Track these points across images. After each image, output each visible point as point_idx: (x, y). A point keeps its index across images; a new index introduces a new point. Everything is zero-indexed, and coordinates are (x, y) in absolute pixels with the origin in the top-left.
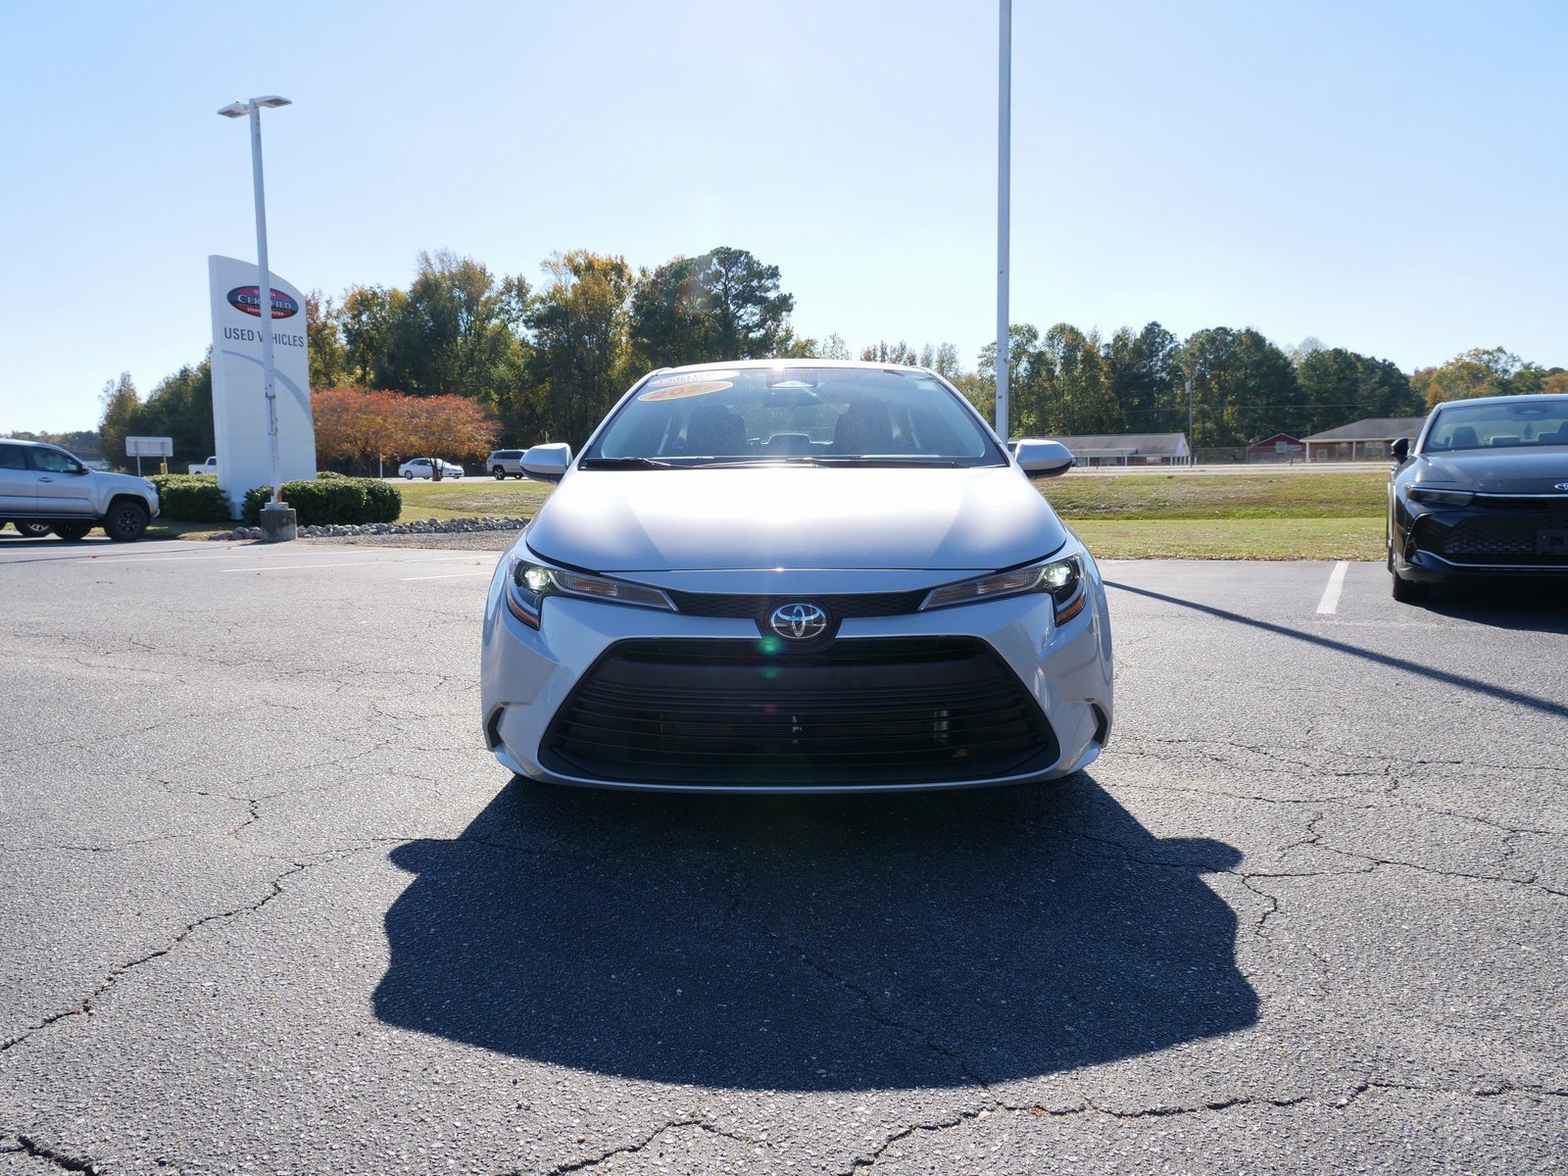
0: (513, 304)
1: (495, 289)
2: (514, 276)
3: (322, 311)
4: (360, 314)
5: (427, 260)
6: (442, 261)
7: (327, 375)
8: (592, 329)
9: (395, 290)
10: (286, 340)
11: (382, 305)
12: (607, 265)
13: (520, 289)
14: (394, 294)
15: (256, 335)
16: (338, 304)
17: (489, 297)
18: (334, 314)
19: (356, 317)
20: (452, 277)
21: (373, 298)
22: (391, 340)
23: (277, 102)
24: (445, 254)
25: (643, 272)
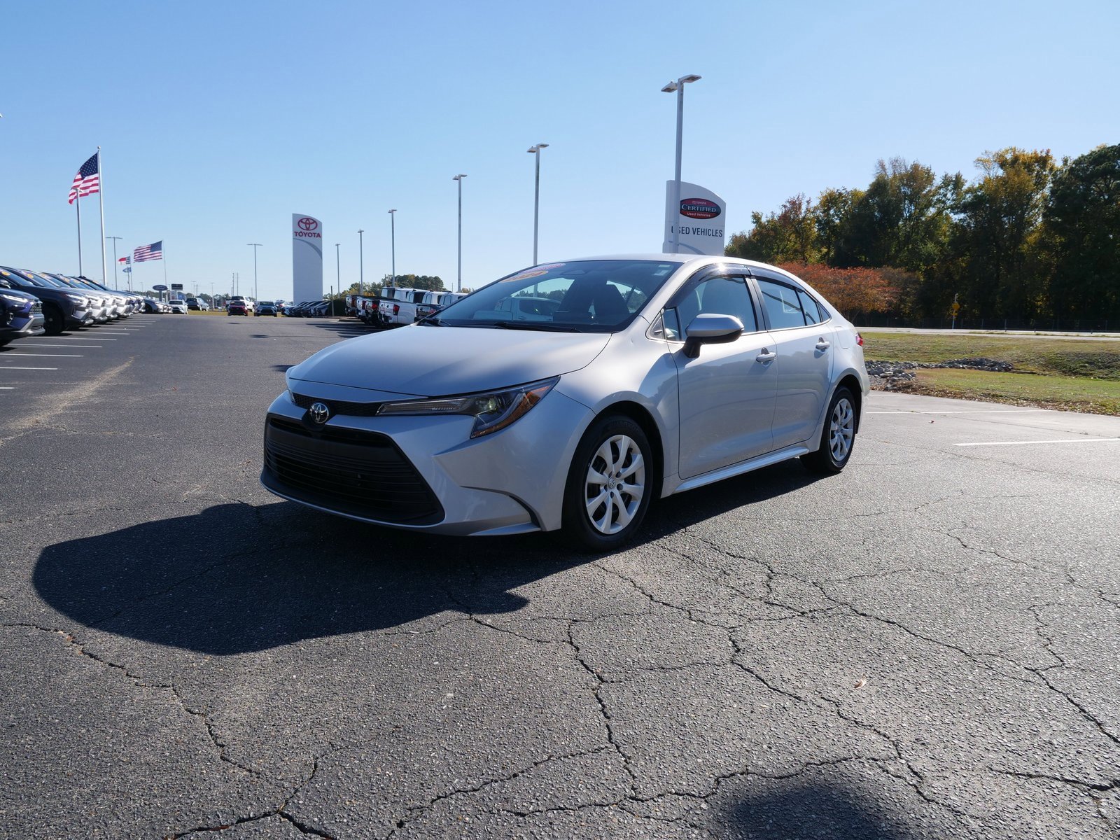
0: (949, 195)
1: (935, 185)
2: (952, 173)
3: (804, 208)
4: (829, 209)
5: (882, 166)
6: (894, 167)
7: (803, 253)
8: (1010, 212)
9: (856, 190)
10: (710, 232)
11: (845, 202)
12: (1031, 158)
13: (957, 183)
14: (855, 194)
15: (691, 230)
16: (815, 203)
17: (930, 191)
18: (812, 210)
19: (826, 212)
20: (901, 179)
21: (839, 197)
22: (847, 227)
23: (692, 79)
24: (897, 161)
25: (1065, 161)
